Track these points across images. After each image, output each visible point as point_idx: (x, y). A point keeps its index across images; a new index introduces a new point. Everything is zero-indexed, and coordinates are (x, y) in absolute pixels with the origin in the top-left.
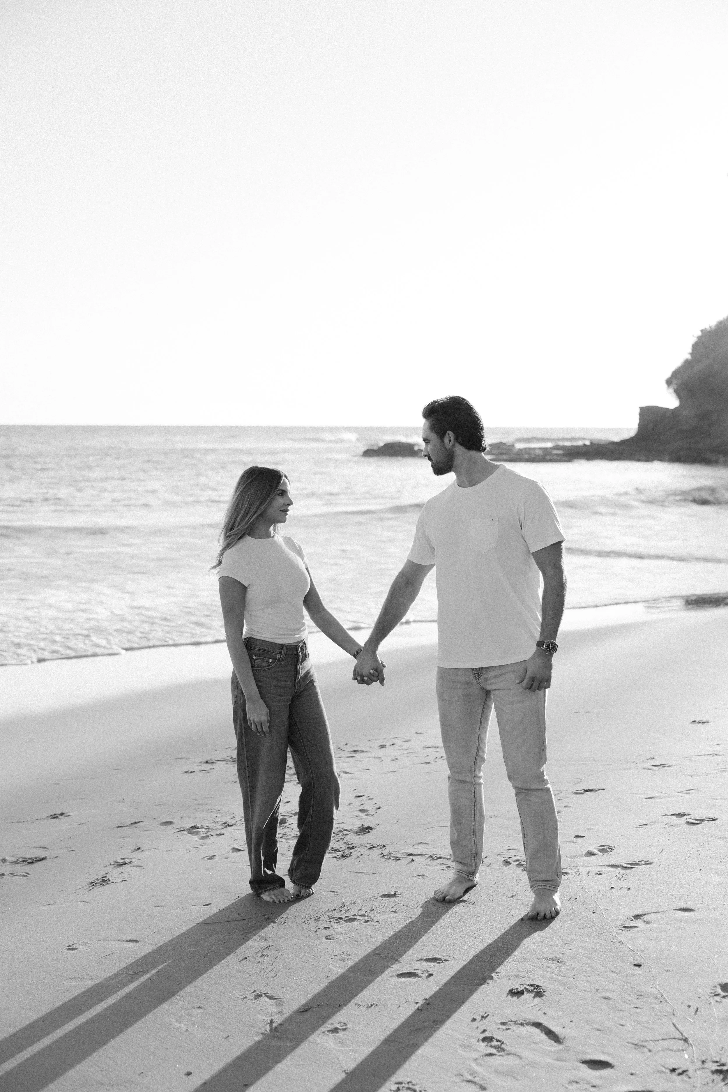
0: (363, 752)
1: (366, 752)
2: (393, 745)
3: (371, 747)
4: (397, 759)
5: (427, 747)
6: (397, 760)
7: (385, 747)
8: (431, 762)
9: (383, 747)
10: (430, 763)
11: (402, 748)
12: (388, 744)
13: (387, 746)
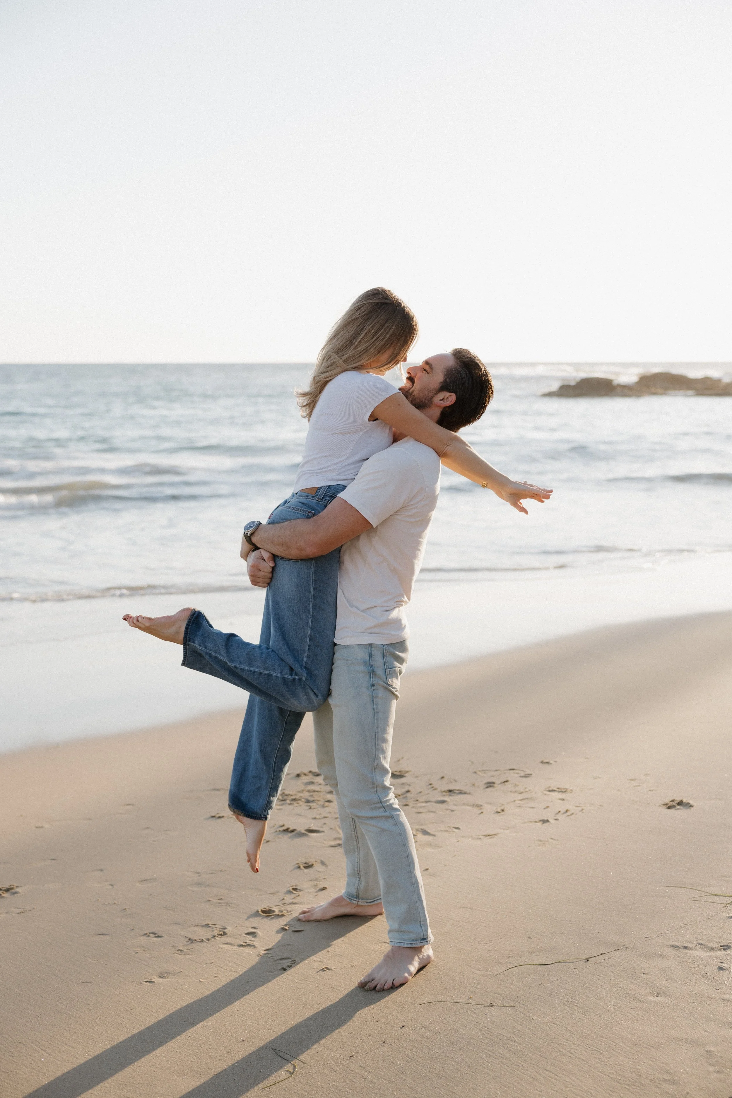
0: (461, 792)
1: (465, 793)
2: (504, 782)
3: (474, 785)
4: (503, 810)
5: (551, 789)
6: (502, 813)
7: (493, 786)
8: (550, 820)
9: (490, 786)
10: (547, 821)
11: (517, 789)
12: (497, 781)
13: (496, 785)
